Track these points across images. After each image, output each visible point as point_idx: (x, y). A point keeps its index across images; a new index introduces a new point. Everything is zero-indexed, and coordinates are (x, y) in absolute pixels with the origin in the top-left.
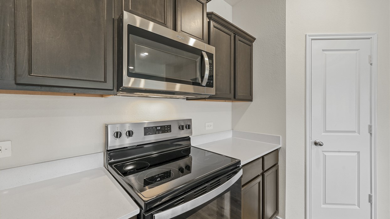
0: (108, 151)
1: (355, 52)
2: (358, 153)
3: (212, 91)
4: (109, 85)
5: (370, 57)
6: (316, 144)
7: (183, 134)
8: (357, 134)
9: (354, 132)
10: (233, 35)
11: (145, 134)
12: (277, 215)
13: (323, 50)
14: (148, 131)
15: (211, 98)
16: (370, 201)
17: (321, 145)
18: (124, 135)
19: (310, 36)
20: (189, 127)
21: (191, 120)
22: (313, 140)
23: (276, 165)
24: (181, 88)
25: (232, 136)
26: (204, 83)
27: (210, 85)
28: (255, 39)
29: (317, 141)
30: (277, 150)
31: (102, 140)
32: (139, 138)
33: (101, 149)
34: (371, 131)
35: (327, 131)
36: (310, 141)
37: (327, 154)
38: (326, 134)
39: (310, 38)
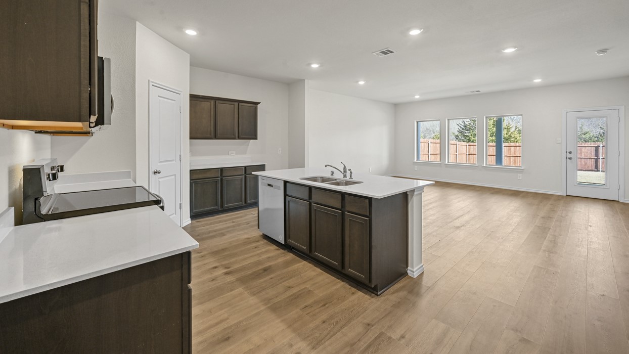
1: (173, 102)
2: (175, 175)
5: (180, 107)
6: (155, 173)
8: (174, 162)
9: (173, 160)
13: (159, 96)
16: (180, 208)
17: (159, 173)
19: (151, 82)
22: (153, 170)
29: (156, 170)
34: (180, 159)
35: (161, 162)
36: (151, 173)
37: (160, 180)
38: (159, 164)
39: (151, 84)
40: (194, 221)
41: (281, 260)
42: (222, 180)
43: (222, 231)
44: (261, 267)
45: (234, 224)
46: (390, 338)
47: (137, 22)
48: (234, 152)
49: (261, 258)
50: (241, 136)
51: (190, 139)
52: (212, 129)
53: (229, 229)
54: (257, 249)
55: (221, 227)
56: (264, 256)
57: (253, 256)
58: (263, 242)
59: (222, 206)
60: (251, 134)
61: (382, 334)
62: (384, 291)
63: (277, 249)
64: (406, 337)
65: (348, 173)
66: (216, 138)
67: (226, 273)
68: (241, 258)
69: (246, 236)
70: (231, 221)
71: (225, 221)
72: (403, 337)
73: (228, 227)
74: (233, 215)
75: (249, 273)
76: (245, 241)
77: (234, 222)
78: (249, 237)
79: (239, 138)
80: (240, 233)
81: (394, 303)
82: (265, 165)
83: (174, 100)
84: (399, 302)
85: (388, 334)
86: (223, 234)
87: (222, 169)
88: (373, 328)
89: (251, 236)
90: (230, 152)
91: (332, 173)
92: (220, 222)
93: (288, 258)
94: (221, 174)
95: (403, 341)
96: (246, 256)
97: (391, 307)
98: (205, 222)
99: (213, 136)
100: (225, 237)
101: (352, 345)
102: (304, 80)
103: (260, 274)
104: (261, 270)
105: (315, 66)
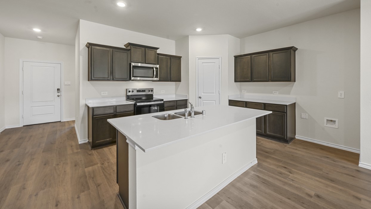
0: (127, 96)
1: (214, 64)
2: (215, 101)
3: (158, 79)
4: (128, 79)
7: (150, 93)
9: (214, 93)
11: (137, 92)
14: (138, 91)
15: (158, 81)
17: (201, 98)
18: (131, 92)
19: (197, 58)
20: (152, 91)
21: (153, 89)
24: (140, 79)
25: (175, 97)
26: (154, 76)
27: (156, 77)
31: (125, 93)
32: (135, 93)
33: (125, 95)
34: (219, 93)
36: (198, 97)
46: (83, 191)
47: (189, 36)
48: (277, 92)
50: (272, 79)
51: (236, 82)
52: (250, 75)
61: (89, 188)
62: (120, 200)
64: (77, 199)
66: (252, 81)
72: (78, 197)
81: (105, 202)
82: (286, 105)
84: (104, 205)
85: (86, 192)
87: (246, 103)
88: (96, 187)
90: (273, 92)
94: (246, 106)
95: (76, 196)
97: (103, 200)
99: (249, 79)
101: (93, 178)
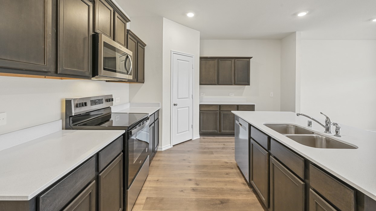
0: (70, 117)
1: (188, 62)
2: (189, 107)
3: (131, 77)
5: (193, 65)
6: (175, 105)
8: (188, 99)
9: (187, 98)
10: (137, 42)
11: (91, 105)
12: (158, 146)
13: (178, 59)
14: (93, 102)
16: (192, 128)
17: (176, 105)
20: (112, 100)
21: (111, 95)
22: (173, 103)
23: (158, 118)
25: (130, 107)
26: (129, 72)
27: (131, 73)
28: (146, 45)
29: (175, 104)
30: (158, 110)
31: (59, 111)
33: (60, 116)
34: (192, 97)
35: (178, 99)
36: (172, 104)
37: (178, 109)
38: (177, 100)
39: (172, 52)
40: (202, 137)
41: (241, 198)
42: (220, 113)
43: (213, 150)
44: (221, 197)
45: (224, 146)
47: (164, 18)
48: (233, 94)
49: (225, 187)
50: (236, 83)
51: (200, 84)
52: (216, 78)
53: (218, 150)
54: (227, 176)
55: (214, 146)
56: (229, 186)
57: (220, 182)
58: (236, 171)
59: (220, 131)
60: (245, 81)
63: (244, 184)
65: (333, 129)
66: (218, 84)
67: (194, 190)
68: (212, 179)
69: (226, 160)
70: (223, 144)
71: (219, 142)
73: (218, 148)
74: (227, 139)
75: (208, 198)
76: (223, 164)
77: (224, 145)
78: (228, 162)
79: (235, 84)
80: (224, 155)
82: (254, 105)
83: (189, 61)
86: (212, 153)
87: (220, 106)
89: (230, 162)
90: (230, 94)
91: (310, 124)
92: (216, 142)
93: (249, 198)
94: (220, 109)
96: (216, 179)
98: (207, 140)
99: (216, 83)
100: (212, 156)
102: (296, 32)
103: (216, 204)
104: (219, 200)
105: (302, 14)
